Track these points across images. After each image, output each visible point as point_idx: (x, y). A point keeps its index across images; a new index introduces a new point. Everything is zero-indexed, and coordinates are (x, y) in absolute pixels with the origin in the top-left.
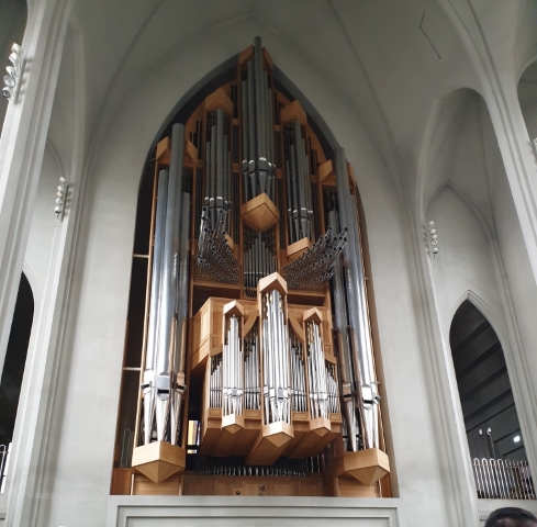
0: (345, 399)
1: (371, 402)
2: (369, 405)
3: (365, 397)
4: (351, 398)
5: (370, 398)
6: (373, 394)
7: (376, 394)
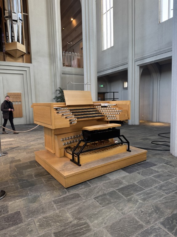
0: (6, 19)
1: (16, 21)
2: (15, 22)
3: (13, 18)
4: (8, 18)
5: (16, 19)
6: (19, 18)
7: (21, 19)
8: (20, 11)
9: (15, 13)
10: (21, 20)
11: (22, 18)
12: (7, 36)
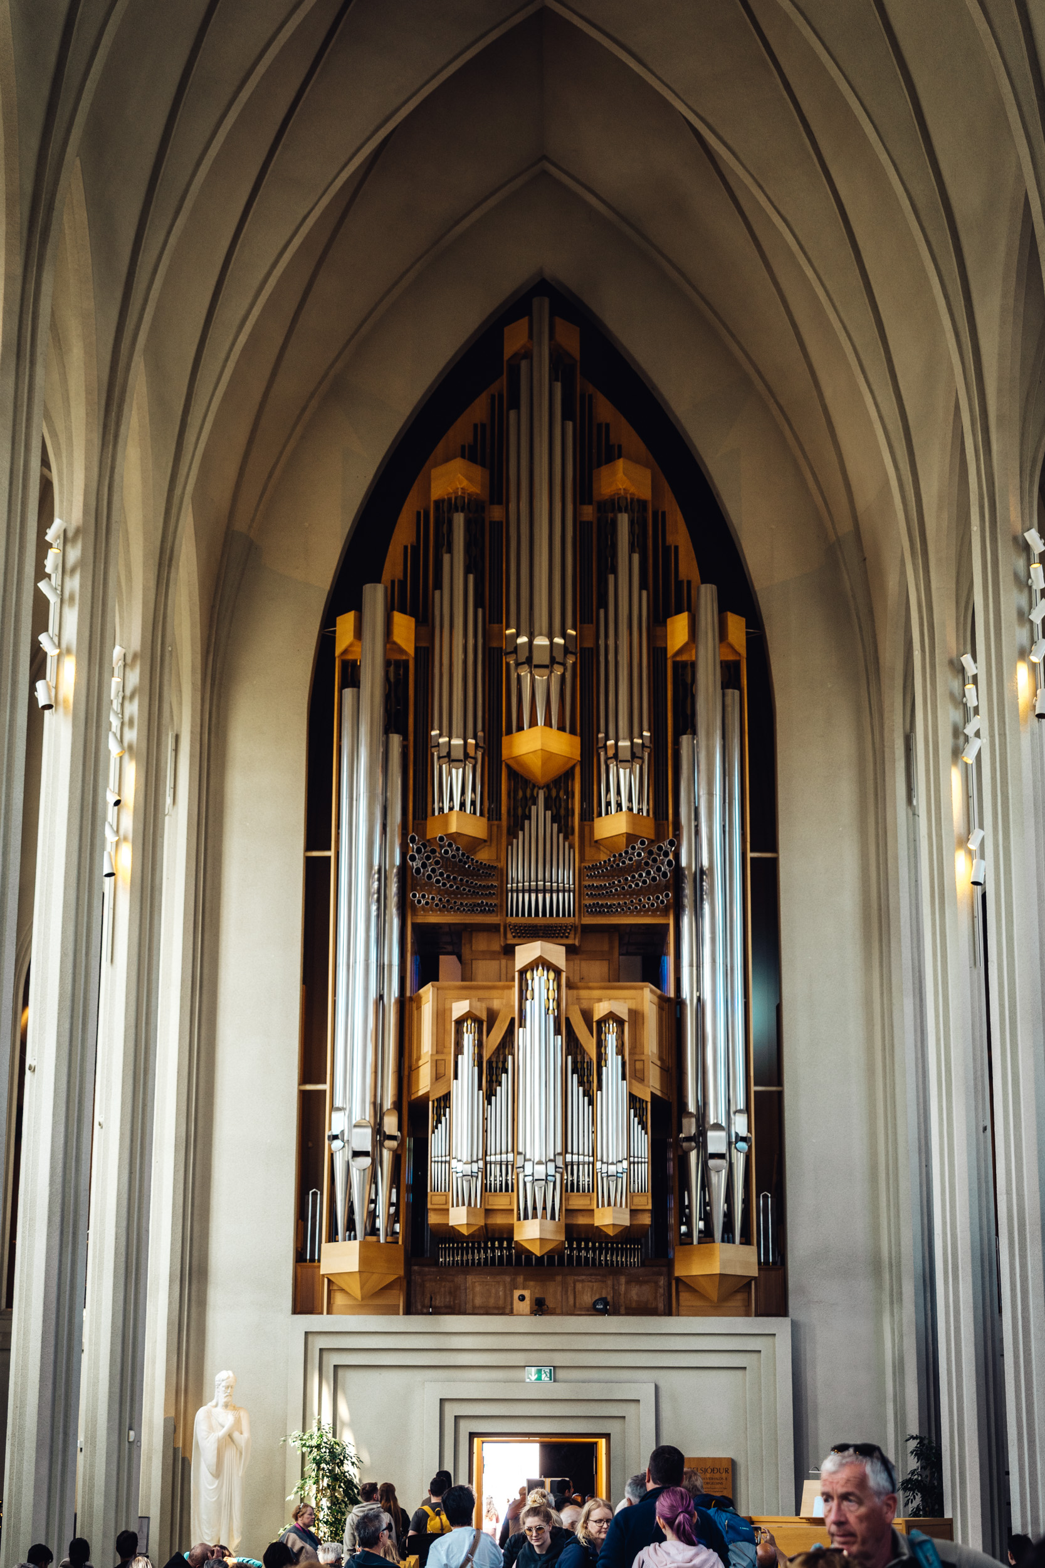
0: (685, 1144)
1: (721, 1156)
2: (720, 1161)
3: (711, 1149)
4: (693, 1144)
5: (723, 1149)
6: (737, 1134)
7: (743, 1132)
8: (741, 1105)
9: (717, 1127)
10: (743, 1139)
11: (749, 1130)
12: (686, 1203)
